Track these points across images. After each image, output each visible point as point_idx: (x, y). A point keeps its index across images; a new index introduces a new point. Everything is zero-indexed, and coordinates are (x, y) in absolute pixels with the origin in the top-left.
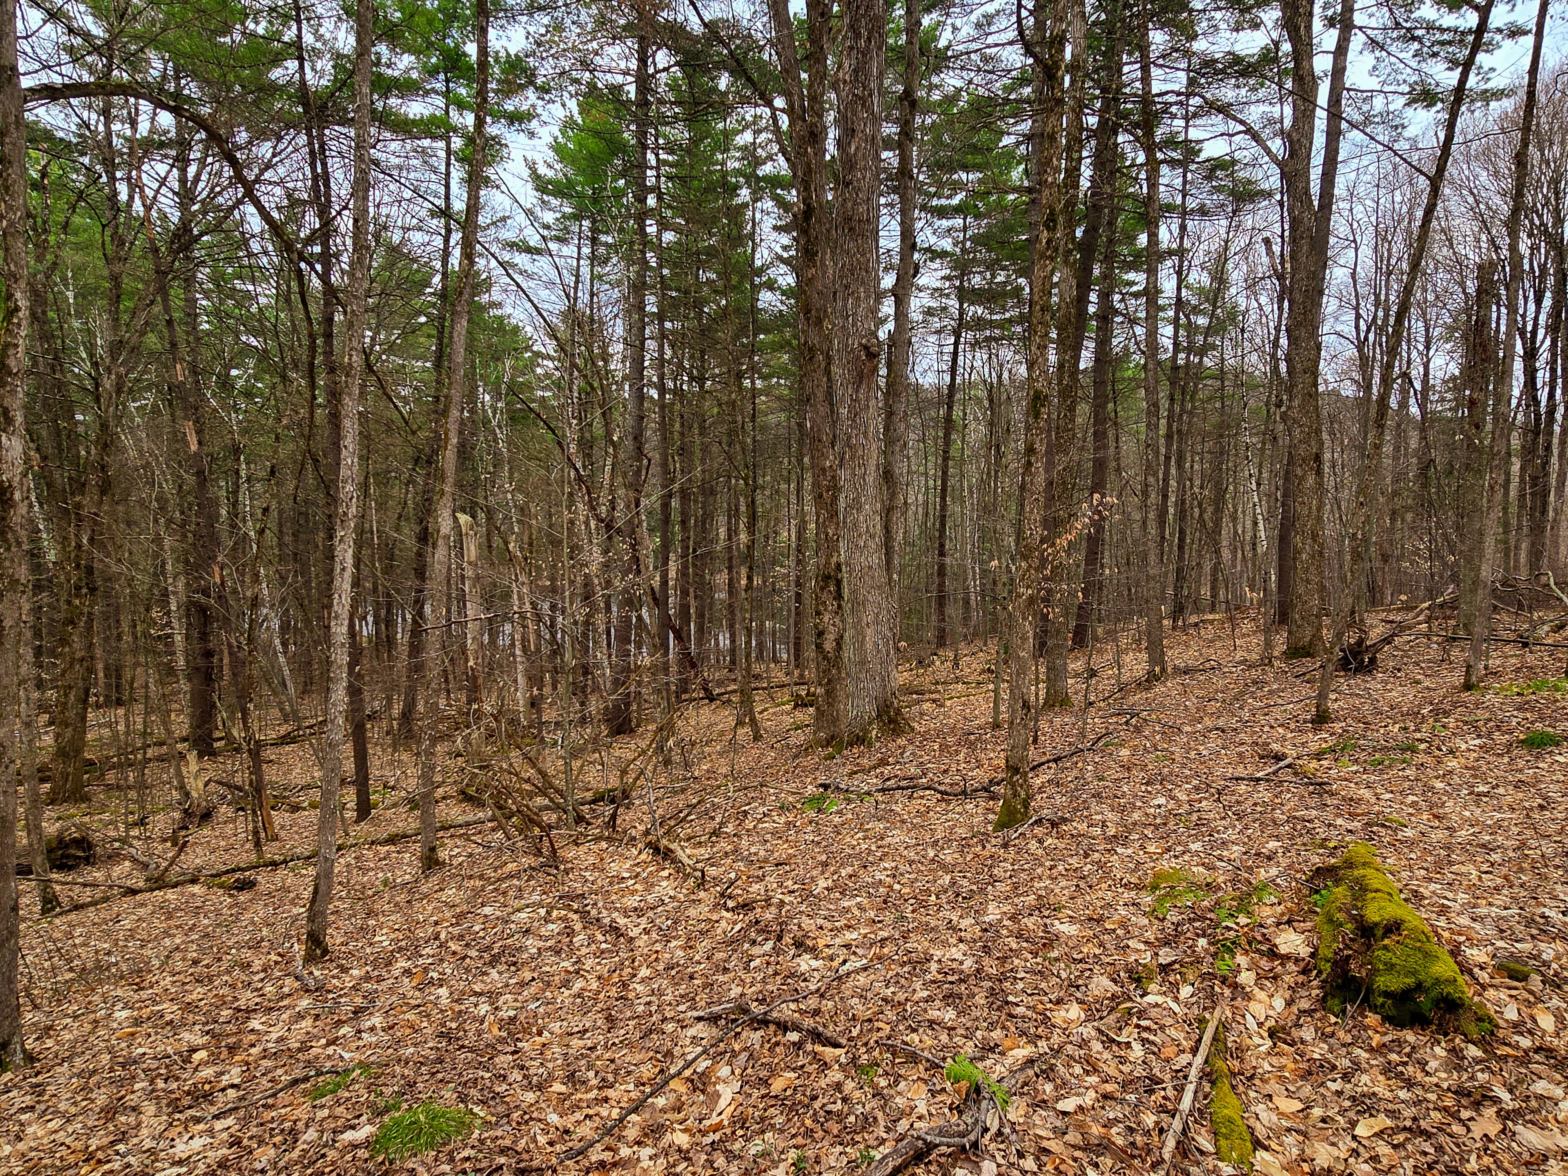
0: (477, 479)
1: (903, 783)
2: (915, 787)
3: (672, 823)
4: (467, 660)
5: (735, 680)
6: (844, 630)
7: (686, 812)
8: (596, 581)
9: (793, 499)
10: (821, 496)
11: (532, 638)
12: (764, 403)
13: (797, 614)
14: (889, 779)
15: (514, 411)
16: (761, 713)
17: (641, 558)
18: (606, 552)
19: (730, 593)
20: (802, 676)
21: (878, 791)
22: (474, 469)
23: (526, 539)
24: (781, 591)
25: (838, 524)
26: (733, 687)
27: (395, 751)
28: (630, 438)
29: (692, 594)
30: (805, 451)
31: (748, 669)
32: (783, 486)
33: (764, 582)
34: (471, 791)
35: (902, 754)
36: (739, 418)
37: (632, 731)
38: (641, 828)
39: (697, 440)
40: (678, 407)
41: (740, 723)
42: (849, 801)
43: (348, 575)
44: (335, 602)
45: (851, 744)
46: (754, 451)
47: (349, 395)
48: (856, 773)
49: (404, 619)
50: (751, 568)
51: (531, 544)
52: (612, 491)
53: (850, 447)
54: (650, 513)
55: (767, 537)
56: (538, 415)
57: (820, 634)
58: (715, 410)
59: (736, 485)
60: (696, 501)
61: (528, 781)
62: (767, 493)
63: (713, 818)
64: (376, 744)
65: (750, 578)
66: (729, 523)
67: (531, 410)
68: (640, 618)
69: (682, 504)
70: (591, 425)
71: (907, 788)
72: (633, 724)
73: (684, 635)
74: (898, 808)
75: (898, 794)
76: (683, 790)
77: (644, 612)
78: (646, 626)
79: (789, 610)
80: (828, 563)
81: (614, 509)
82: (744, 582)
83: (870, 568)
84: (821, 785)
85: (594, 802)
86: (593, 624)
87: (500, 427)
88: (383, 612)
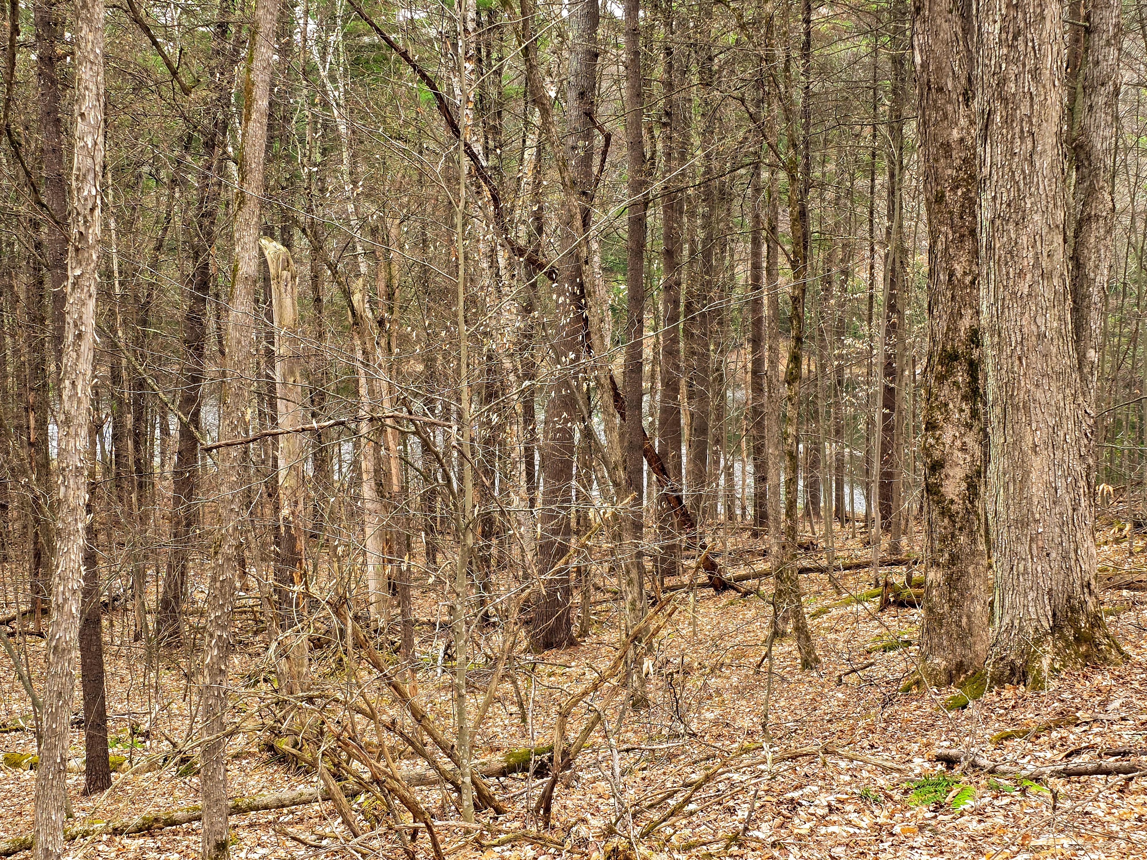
0: (294, 176)
1: (1110, 762)
2: (1132, 769)
3: (655, 815)
4: (277, 509)
5: (764, 553)
6: (986, 459)
7: (679, 798)
8: (507, 364)
9: (882, 205)
10: (940, 198)
11: (394, 466)
12: (827, 19)
13: (888, 429)
14: (1077, 752)
15: (361, 48)
16: (814, 616)
17: (594, 321)
18: (527, 309)
19: (757, 388)
20: (895, 548)
21: (1058, 774)
22: (290, 159)
23: (381, 286)
24: (852, 385)
25: (975, 253)
26: (761, 566)
27: (150, 667)
28: (572, 95)
29: (683, 389)
30: (907, 110)
31: (792, 531)
32: (862, 183)
33: (823, 367)
34: (284, 745)
35: (1104, 704)
36: (780, 52)
37: (573, 643)
38: (597, 823)
39: (696, 95)
40: (660, 33)
41: (777, 635)
42: (999, 792)
43: (86, 346)
44: (66, 394)
45: (999, 681)
46: (806, 114)
47: (89, 21)
48: (1008, 737)
49: (165, 431)
50: (798, 340)
51: (390, 296)
52: (537, 196)
53: (1005, 100)
54: (606, 237)
55: (828, 281)
56: (404, 55)
57: (936, 467)
58: (731, 38)
59: (773, 180)
60: (692, 214)
61: (391, 727)
62: (830, 195)
63: (732, 811)
64: (117, 655)
65: (795, 359)
66: (756, 254)
67: (391, 45)
68: (588, 434)
69: (668, 220)
70: (498, 73)
71: (1118, 771)
72: (575, 630)
73: (669, 465)
74: (1099, 811)
75: (1098, 782)
76: (671, 757)
77: (597, 422)
78: (599, 449)
79: (870, 422)
80: (952, 329)
81: (540, 230)
82: (783, 366)
83: (1041, 336)
84: (939, 758)
85: (504, 772)
86: (502, 444)
87: (333, 79)
88: (129, 419)
